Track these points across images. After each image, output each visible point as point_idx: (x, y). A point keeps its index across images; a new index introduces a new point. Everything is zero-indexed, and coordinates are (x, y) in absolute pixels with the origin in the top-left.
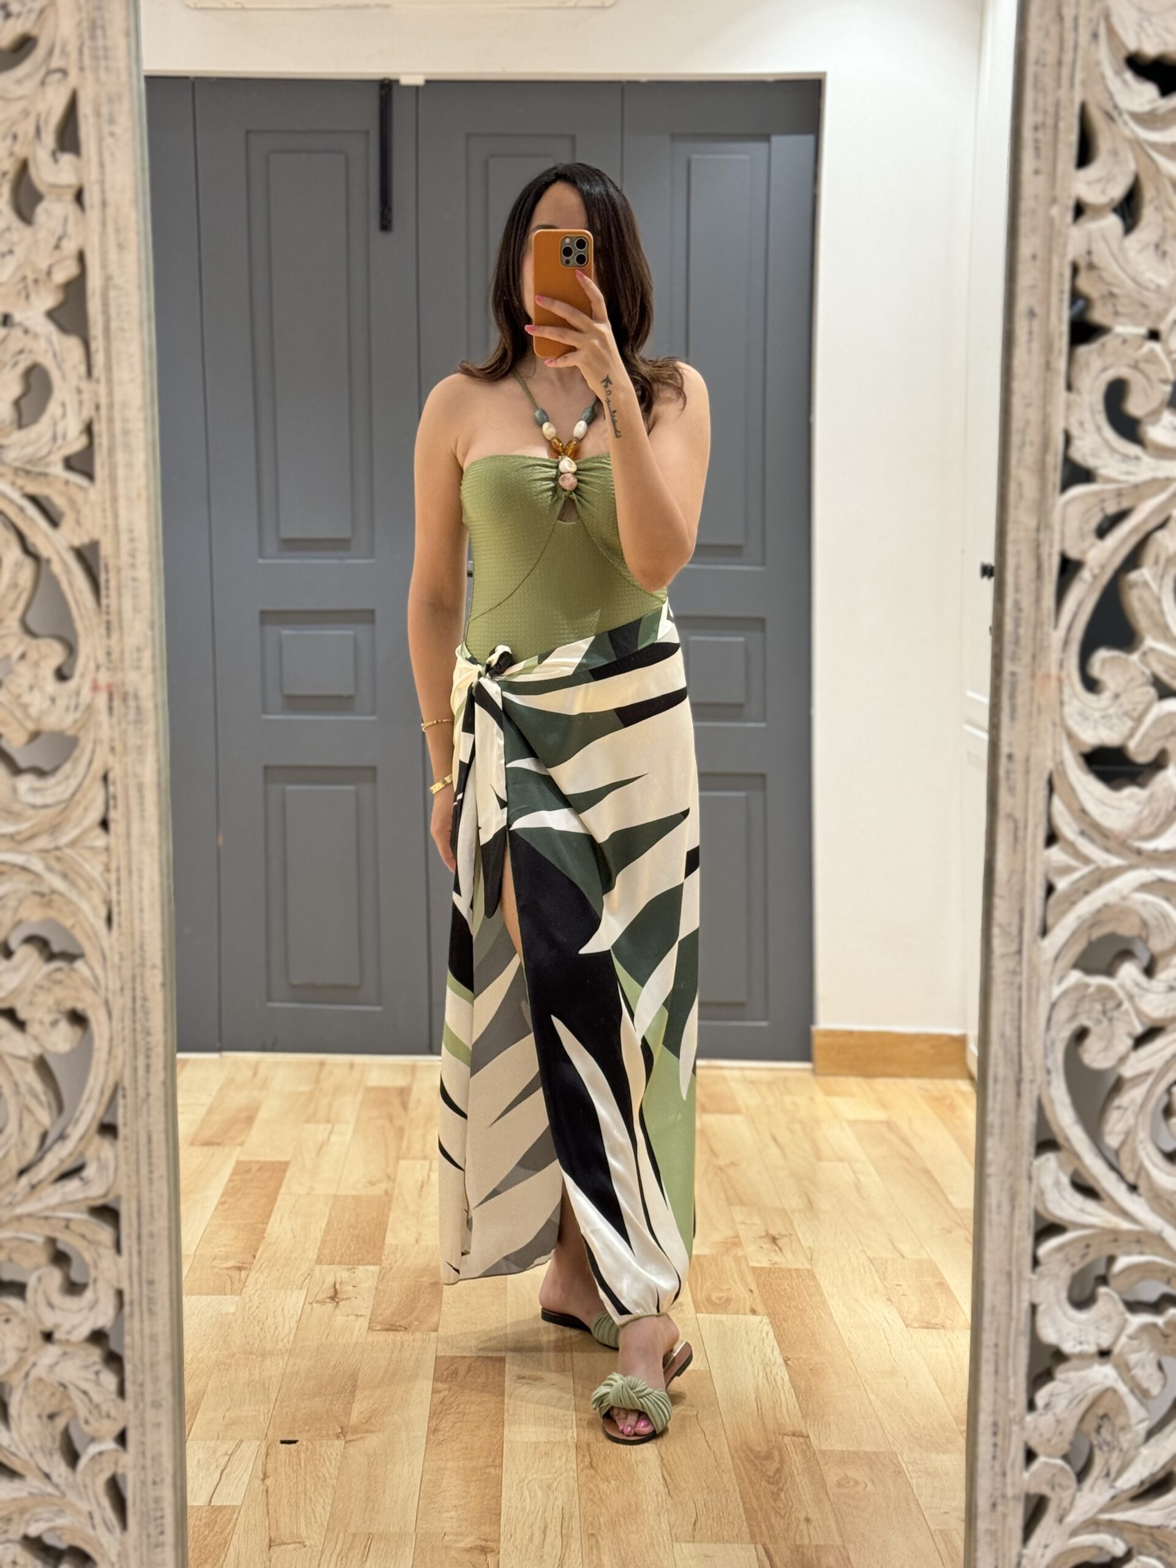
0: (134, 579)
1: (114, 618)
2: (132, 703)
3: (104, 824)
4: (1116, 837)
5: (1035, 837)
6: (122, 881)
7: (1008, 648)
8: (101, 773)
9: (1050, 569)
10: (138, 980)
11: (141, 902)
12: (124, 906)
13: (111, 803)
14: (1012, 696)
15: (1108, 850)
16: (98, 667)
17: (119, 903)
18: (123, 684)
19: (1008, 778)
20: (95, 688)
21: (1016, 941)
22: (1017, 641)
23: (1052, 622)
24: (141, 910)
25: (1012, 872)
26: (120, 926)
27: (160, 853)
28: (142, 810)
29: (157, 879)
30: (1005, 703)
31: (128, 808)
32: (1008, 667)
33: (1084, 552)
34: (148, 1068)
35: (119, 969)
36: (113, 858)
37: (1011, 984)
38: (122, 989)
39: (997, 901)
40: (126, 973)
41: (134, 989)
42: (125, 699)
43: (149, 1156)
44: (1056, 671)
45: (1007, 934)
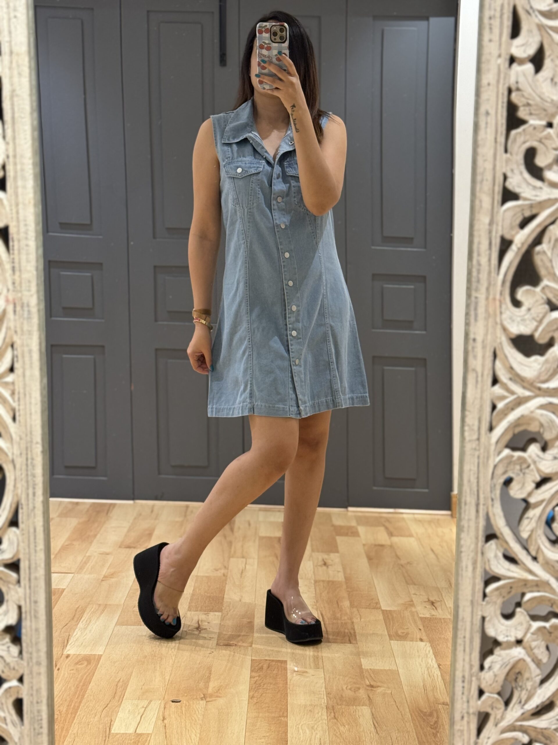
0: (27, 245)
1: (16, 265)
2: (26, 309)
3: (12, 369)
4: (528, 381)
5: (486, 380)
6: (21, 400)
7: (474, 284)
8: (10, 343)
9: (496, 244)
10: (29, 449)
11: (30, 410)
12: (21, 413)
13: (15, 359)
14: (476, 309)
15: (524, 388)
16: (8, 290)
17: (19, 410)
18: (21, 299)
19: (473, 351)
20: (7, 301)
21: (477, 434)
23: (497, 272)
24: (31, 414)
25: (475, 397)
26: (20, 422)
28: (31, 363)
30: (472, 312)
31: (24, 362)
32: (474, 294)
33: (513, 236)
34: (34, 494)
35: (19, 444)
36: (16, 387)
37: (474, 455)
38: (21, 454)
39: (467, 413)
40: (23, 446)
41: (27, 454)
42: (22, 307)
43: (35, 539)
44: (498, 296)
45: (472, 430)
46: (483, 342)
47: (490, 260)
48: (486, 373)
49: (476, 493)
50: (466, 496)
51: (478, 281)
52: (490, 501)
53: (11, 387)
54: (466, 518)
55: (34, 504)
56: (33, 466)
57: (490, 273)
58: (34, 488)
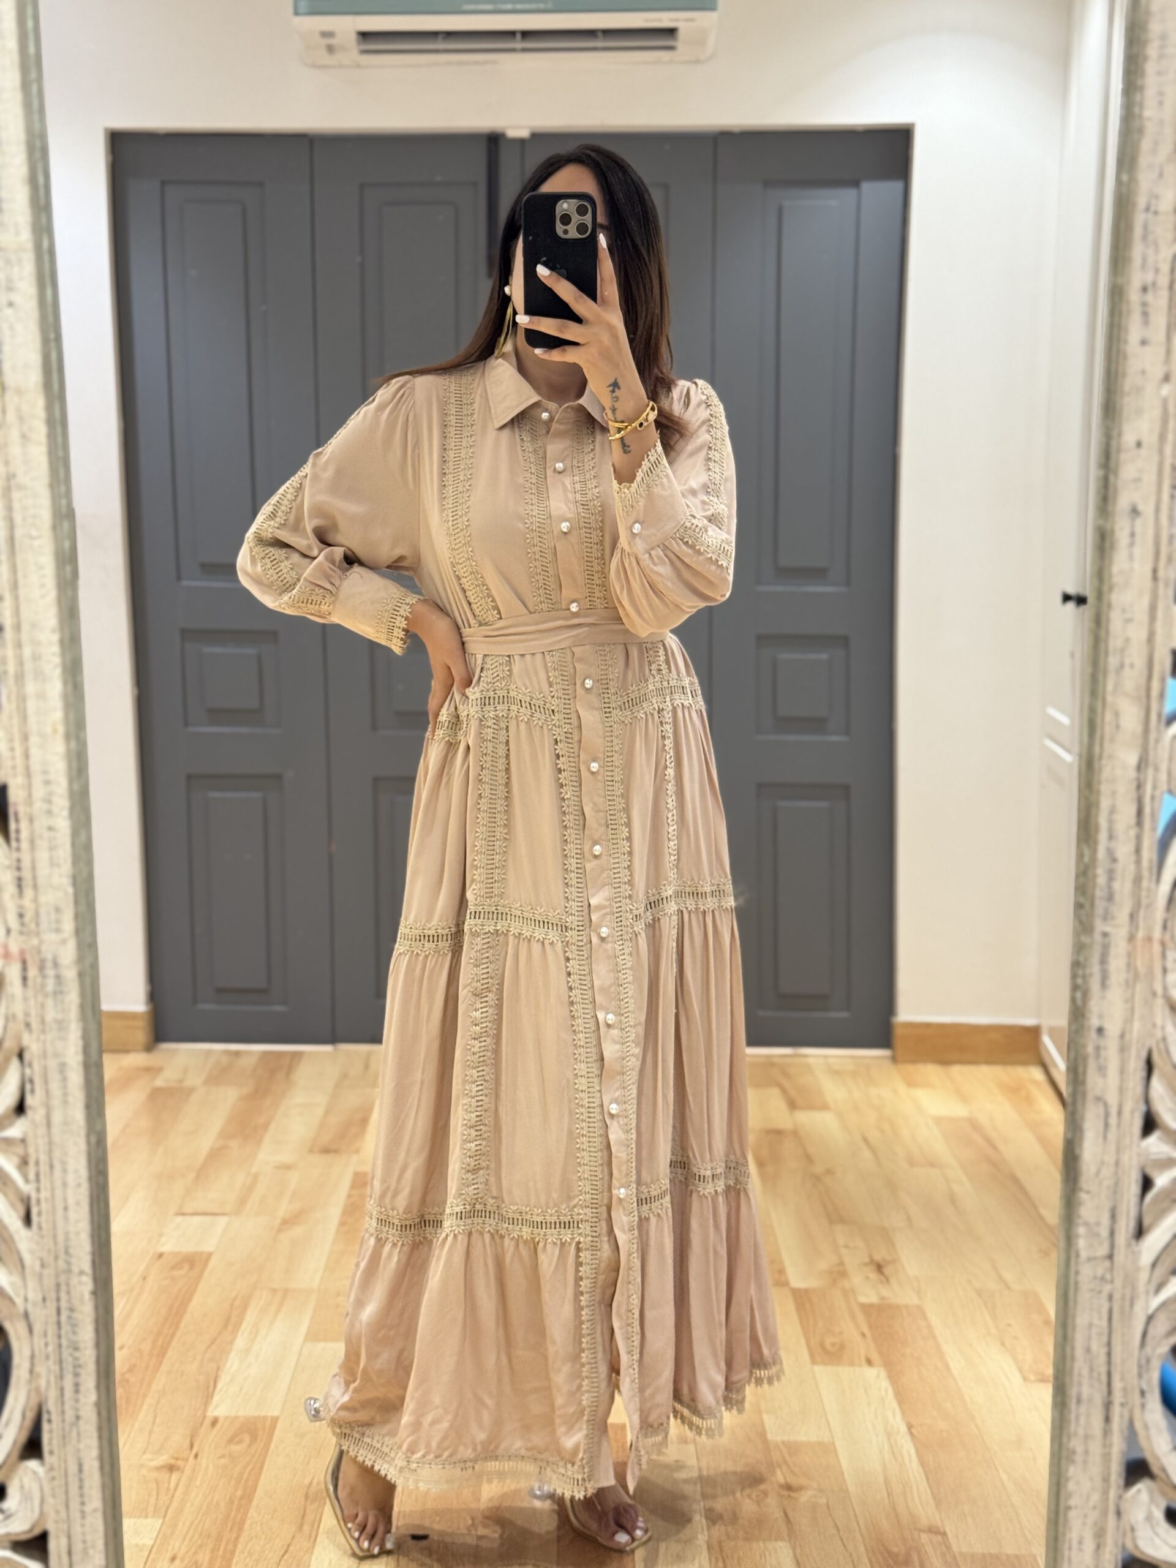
0: (50, 829)
1: (26, 874)
2: (50, 972)
3: (20, 1108)
5: (1130, 1125)
6: (42, 1177)
7: (1098, 904)
8: (16, 1051)
10: (63, 1288)
11: (65, 1200)
12: (44, 1206)
13: (28, 1087)
14: (1103, 962)
16: (8, 931)
17: (38, 1201)
18: (38, 950)
19: (1098, 1054)
20: (6, 955)
21: (1107, 1244)
24: (66, 1209)
25: (1103, 1163)
26: (40, 1228)
27: (88, 1143)
28: (65, 1094)
29: (84, 1173)
31: (47, 1091)
32: (1098, 925)
34: (77, 1388)
35: (40, 1277)
36: (31, 1150)
37: (1100, 1292)
38: (44, 1300)
39: (1083, 1196)
40: (49, 1282)
41: (58, 1300)
42: (42, 968)
43: (81, 1487)
44: (1157, 933)
45: (1094, 1235)
46: (1122, 1036)
47: (1138, 850)
48: (1128, 1106)
49: (1104, 1378)
50: (1080, 1384)
51: (1110, 898)
52: (1137, 1395)
53: (20, 1150)
54: (1081, 1432)
55: (77, 1410)
56: (74, 1326)
57: (1138, 880)
58: (76, 1375)
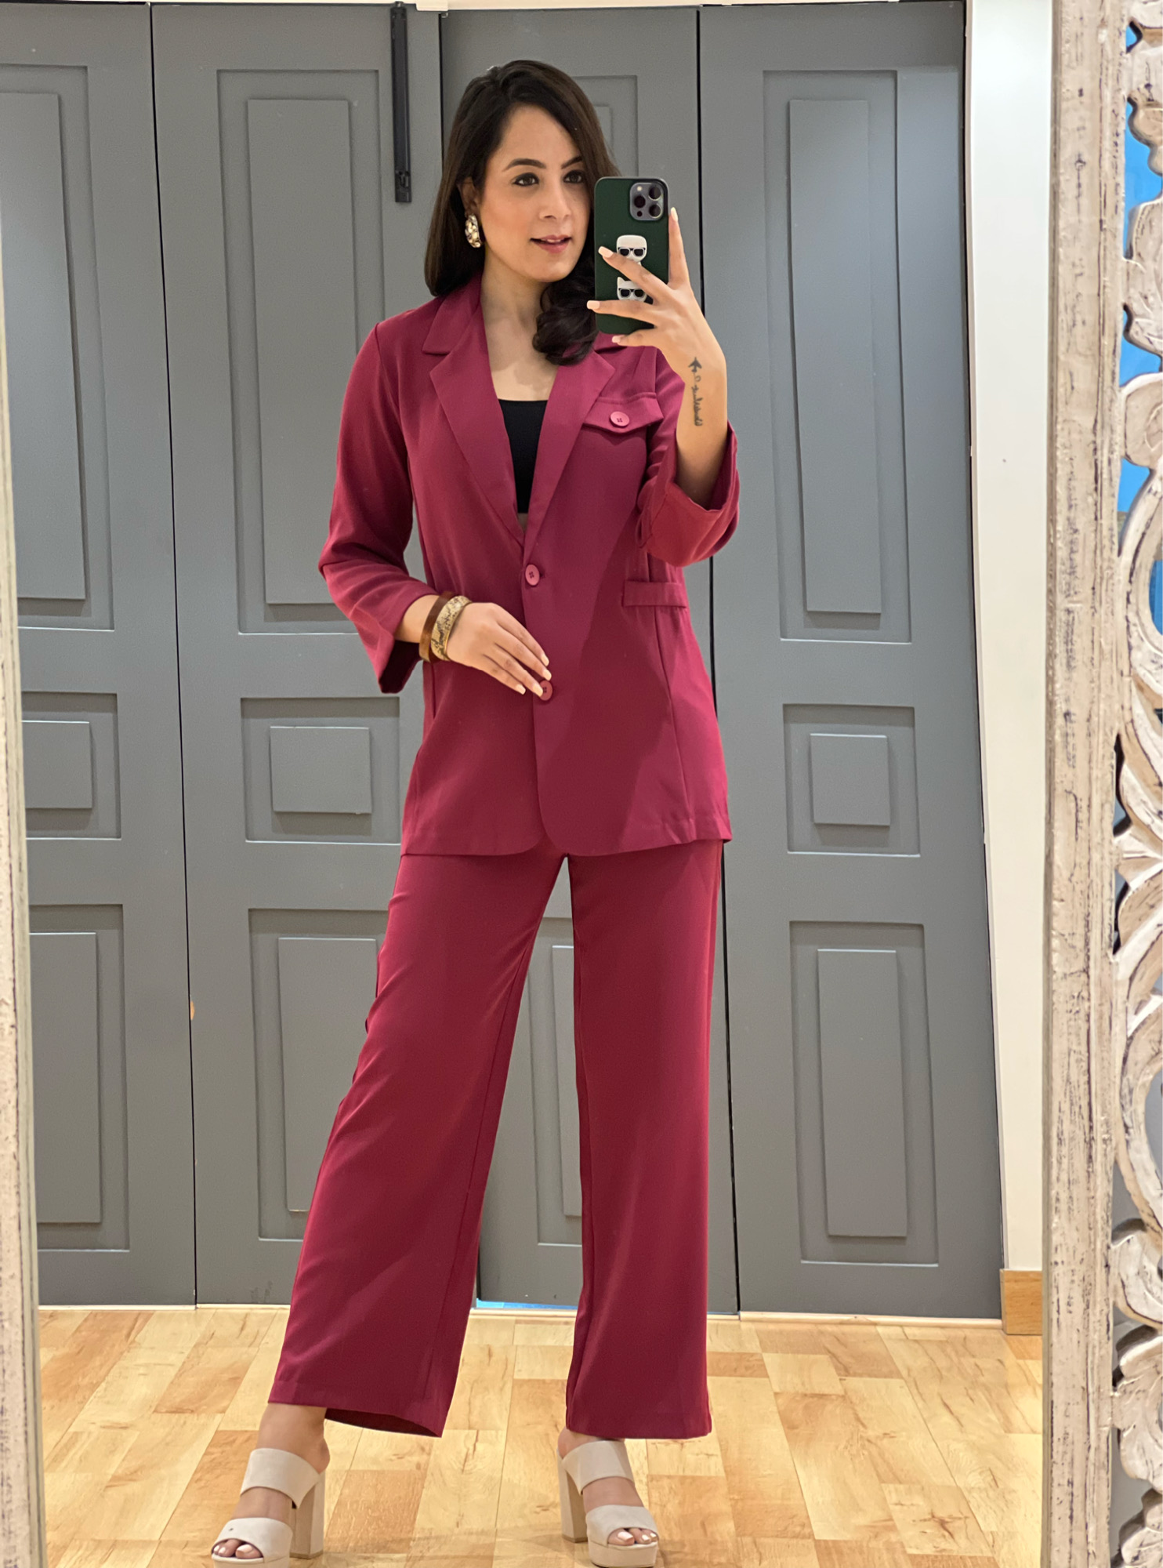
5: (1102, 819)
7: (1062, 579)
9: (1111, 480)
14: (1068, 641)
19: (1066, 744)
21: (1082, 956)
22: (1072, 573)
23: (1116, 547)
25: (1073, 866)
30: (1060, 649)
32: (1061, 602)
33: (1154, 458)
37: (1078, 1012)
45: (1068, 947)
46: (1088, 719)
49: (1085, 1111)
50: (1061, 1120)
52: (1121, 1131)
54: (1065, 1177)
